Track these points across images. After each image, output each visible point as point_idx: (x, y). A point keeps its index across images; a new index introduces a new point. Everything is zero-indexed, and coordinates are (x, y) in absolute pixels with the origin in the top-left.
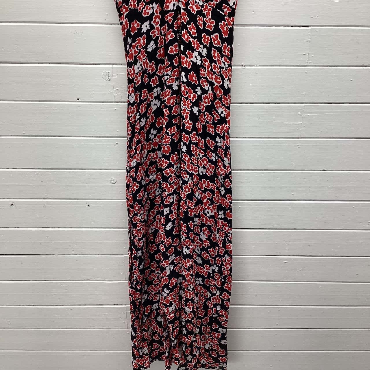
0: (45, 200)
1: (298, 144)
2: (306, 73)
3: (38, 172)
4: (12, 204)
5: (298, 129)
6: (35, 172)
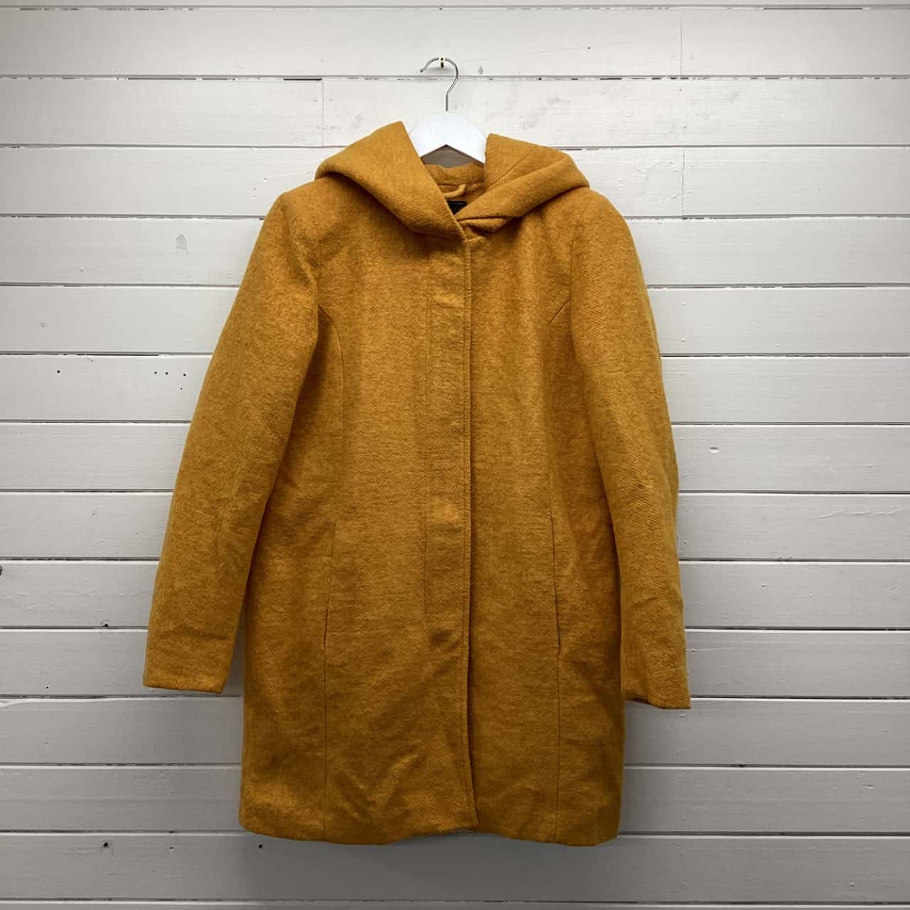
0: (173, 834)
3: (166, 772)
4: (106, 845)
6: (162, 771)
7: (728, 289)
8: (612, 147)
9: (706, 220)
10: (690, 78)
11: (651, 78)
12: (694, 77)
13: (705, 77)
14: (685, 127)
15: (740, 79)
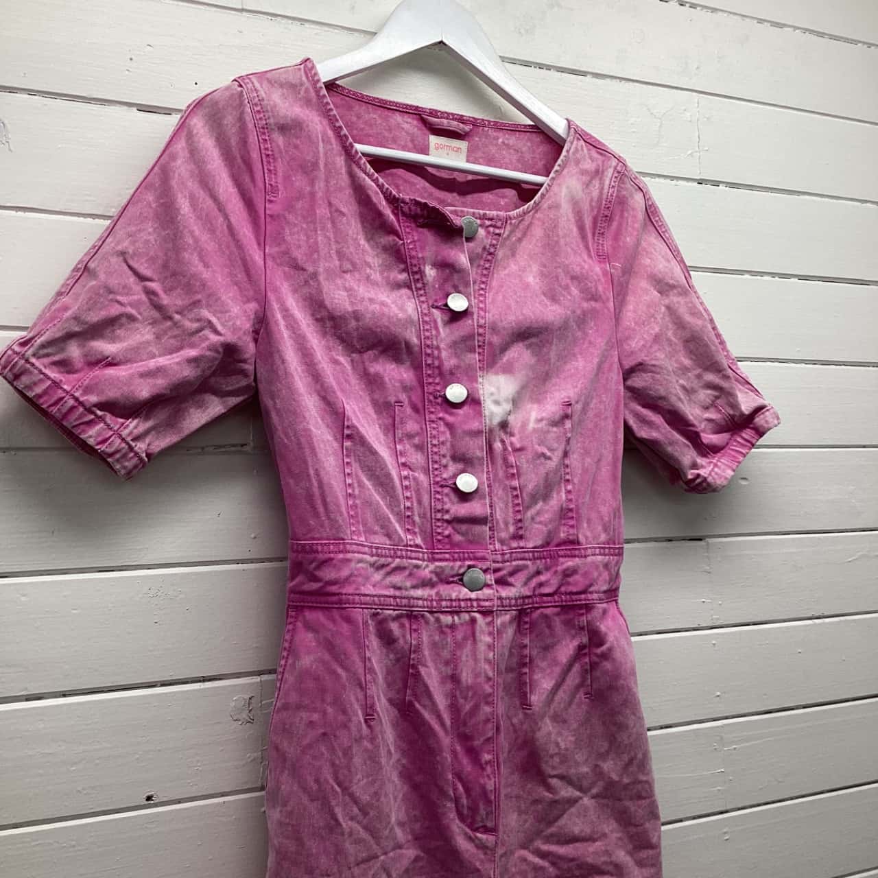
1: (725, 830)
2: (714, 644)
5: (719, 788)
9: (722, 187)
10: (698, 8)
12: (704, 7)
13: (714, 10)
15: (747, 19)
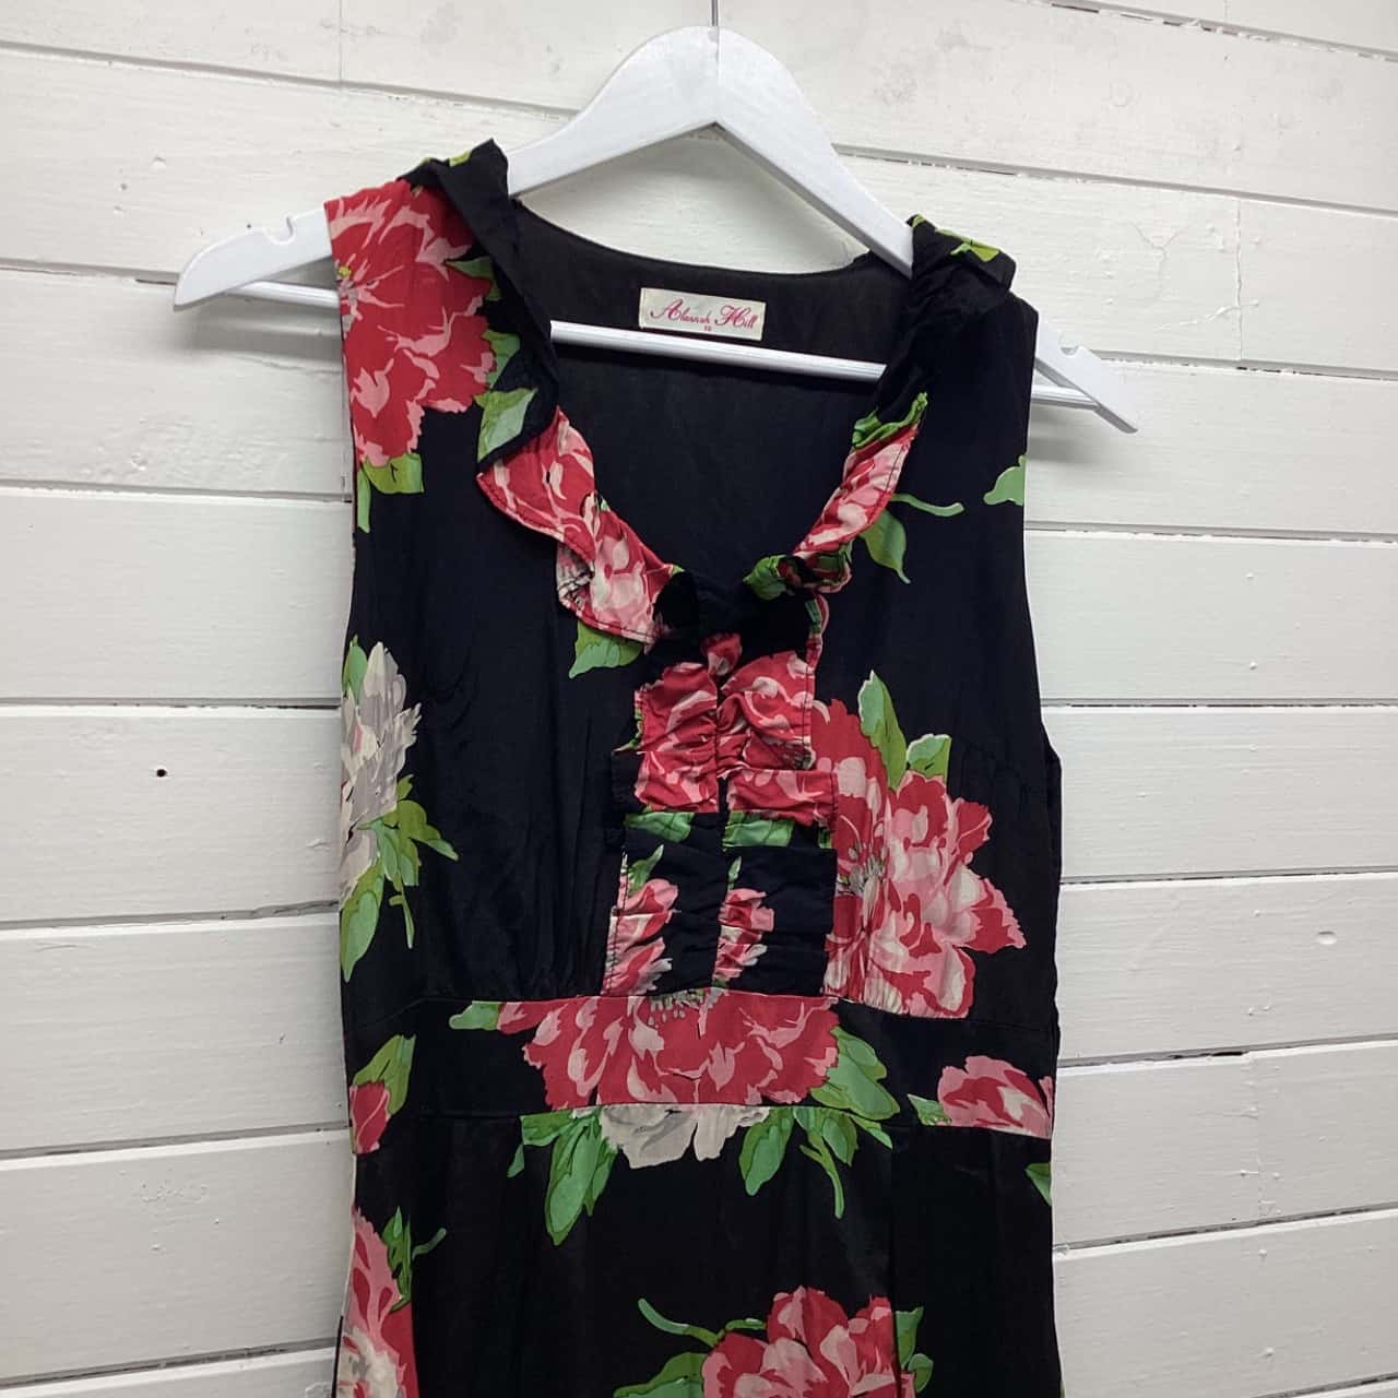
2: (1263, 1256)
7: (1335, 542)
8: (1085, 177)
9: (1285, 374)
10: (1240, 34)
11: (1162, 20)
12: (1251, 32)
13: (1272, 36)
14: (1238, 149)
15: (1338, 51)
